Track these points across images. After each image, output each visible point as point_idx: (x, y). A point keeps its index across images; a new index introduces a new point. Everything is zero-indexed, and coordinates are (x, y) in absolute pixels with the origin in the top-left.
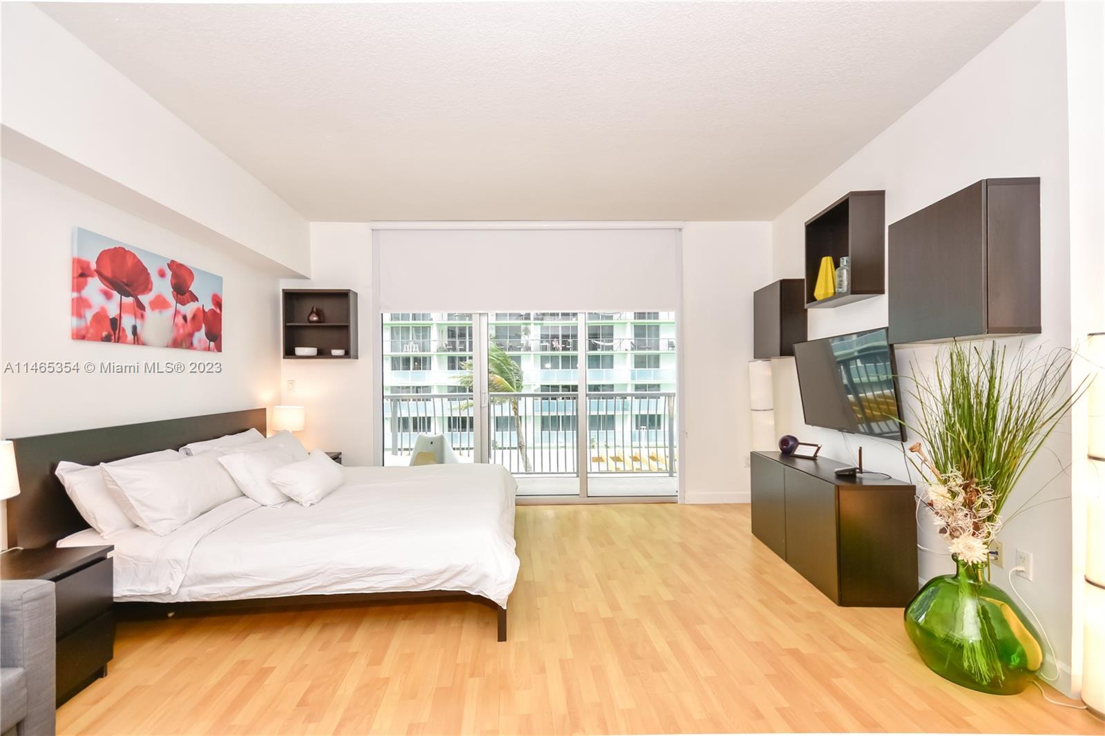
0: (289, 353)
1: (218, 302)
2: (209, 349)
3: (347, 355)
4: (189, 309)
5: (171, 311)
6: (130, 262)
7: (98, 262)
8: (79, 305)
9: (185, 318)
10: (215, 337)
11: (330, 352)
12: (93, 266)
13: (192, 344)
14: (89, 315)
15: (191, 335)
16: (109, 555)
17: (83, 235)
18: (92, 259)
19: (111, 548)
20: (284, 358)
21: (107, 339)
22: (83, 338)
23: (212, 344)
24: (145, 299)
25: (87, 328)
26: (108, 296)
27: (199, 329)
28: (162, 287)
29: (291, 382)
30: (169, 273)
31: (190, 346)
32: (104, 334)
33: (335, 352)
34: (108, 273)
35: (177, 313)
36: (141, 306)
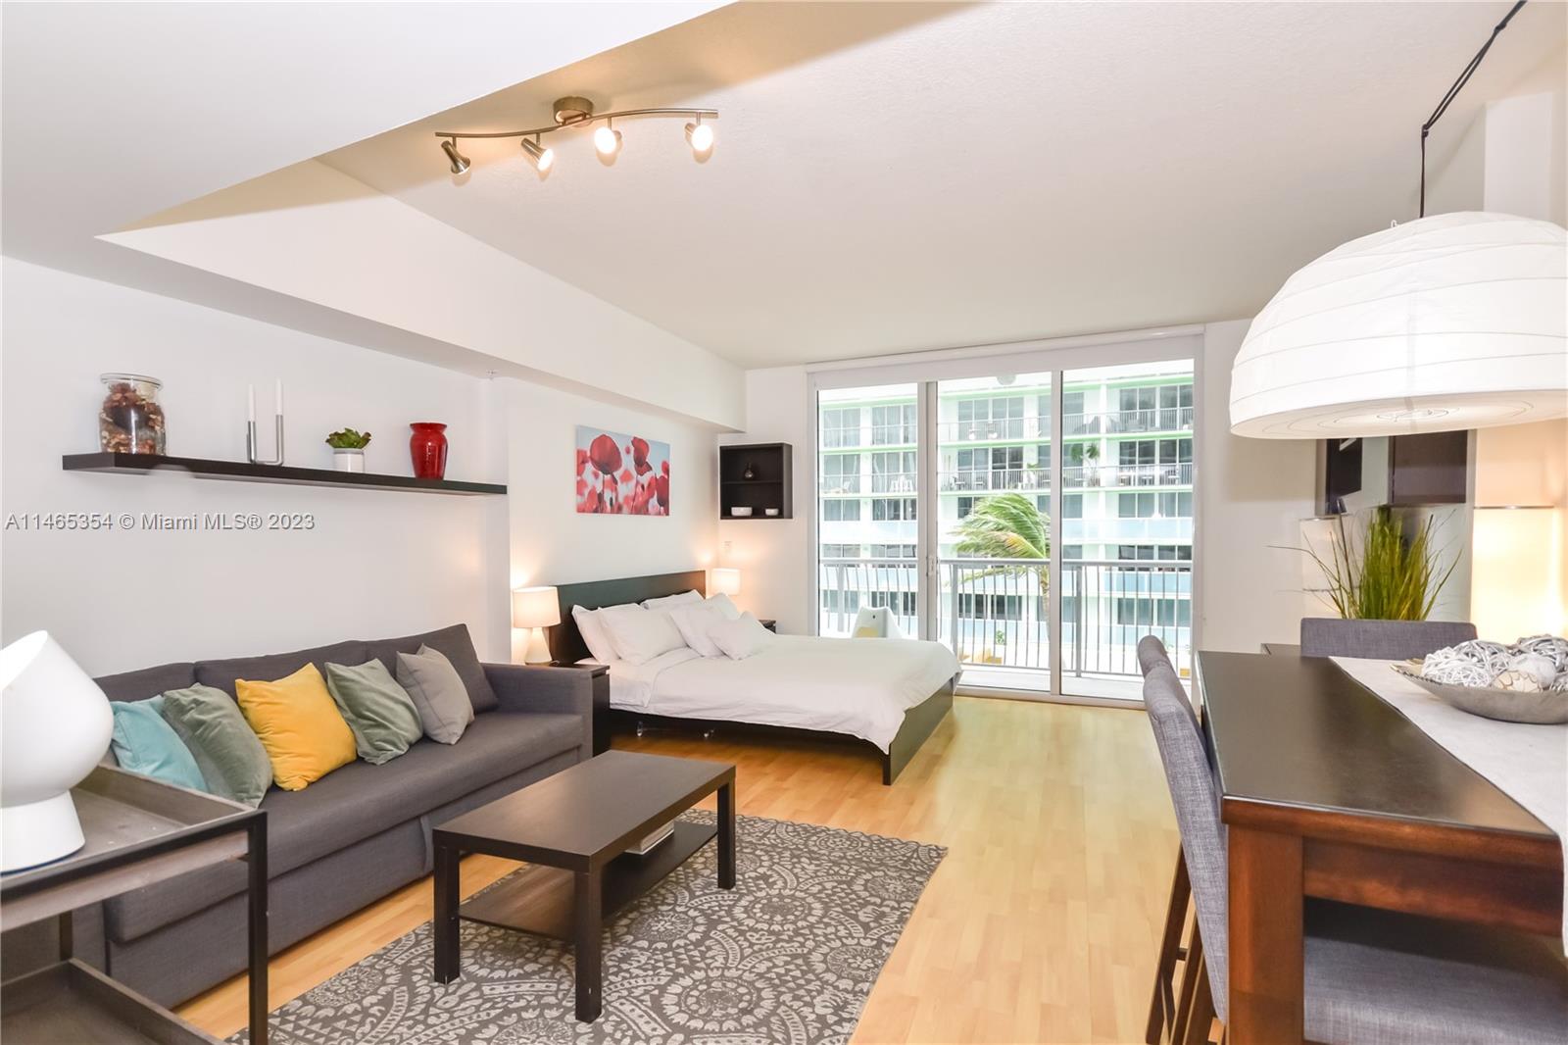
0: (726, 514)
1: (666, 469)
2: (659, 514)
3: (780, 516)
4: (645, 479)
5: (634, 481)
6: (609, 445)
7: (591, 451)
8: (581, 485)
9: (643, 487)
10: (664, 502)
11: (764, 512)
12: (589, 454)
13: (647, 510)
14: (586, 492)
15: (647, 502)
16: (607, 672)
17: (580, 431)
18: (587, 447)
19: (608, 668)
20: (722, 518)
21: (596, 511)
22: (583, 511)
23: (662, 508)
24: (617, 474)
25: (585, 503)
26: (596, 476)
27: (652, 496)
28: (628, 462)
29: (728, 543)
30: (632, 449)
31: (646, 512)
32: (594, 507)
33: (770, 512)
34: (596, 458)
35: (638, 482)
36: (615, 481)
